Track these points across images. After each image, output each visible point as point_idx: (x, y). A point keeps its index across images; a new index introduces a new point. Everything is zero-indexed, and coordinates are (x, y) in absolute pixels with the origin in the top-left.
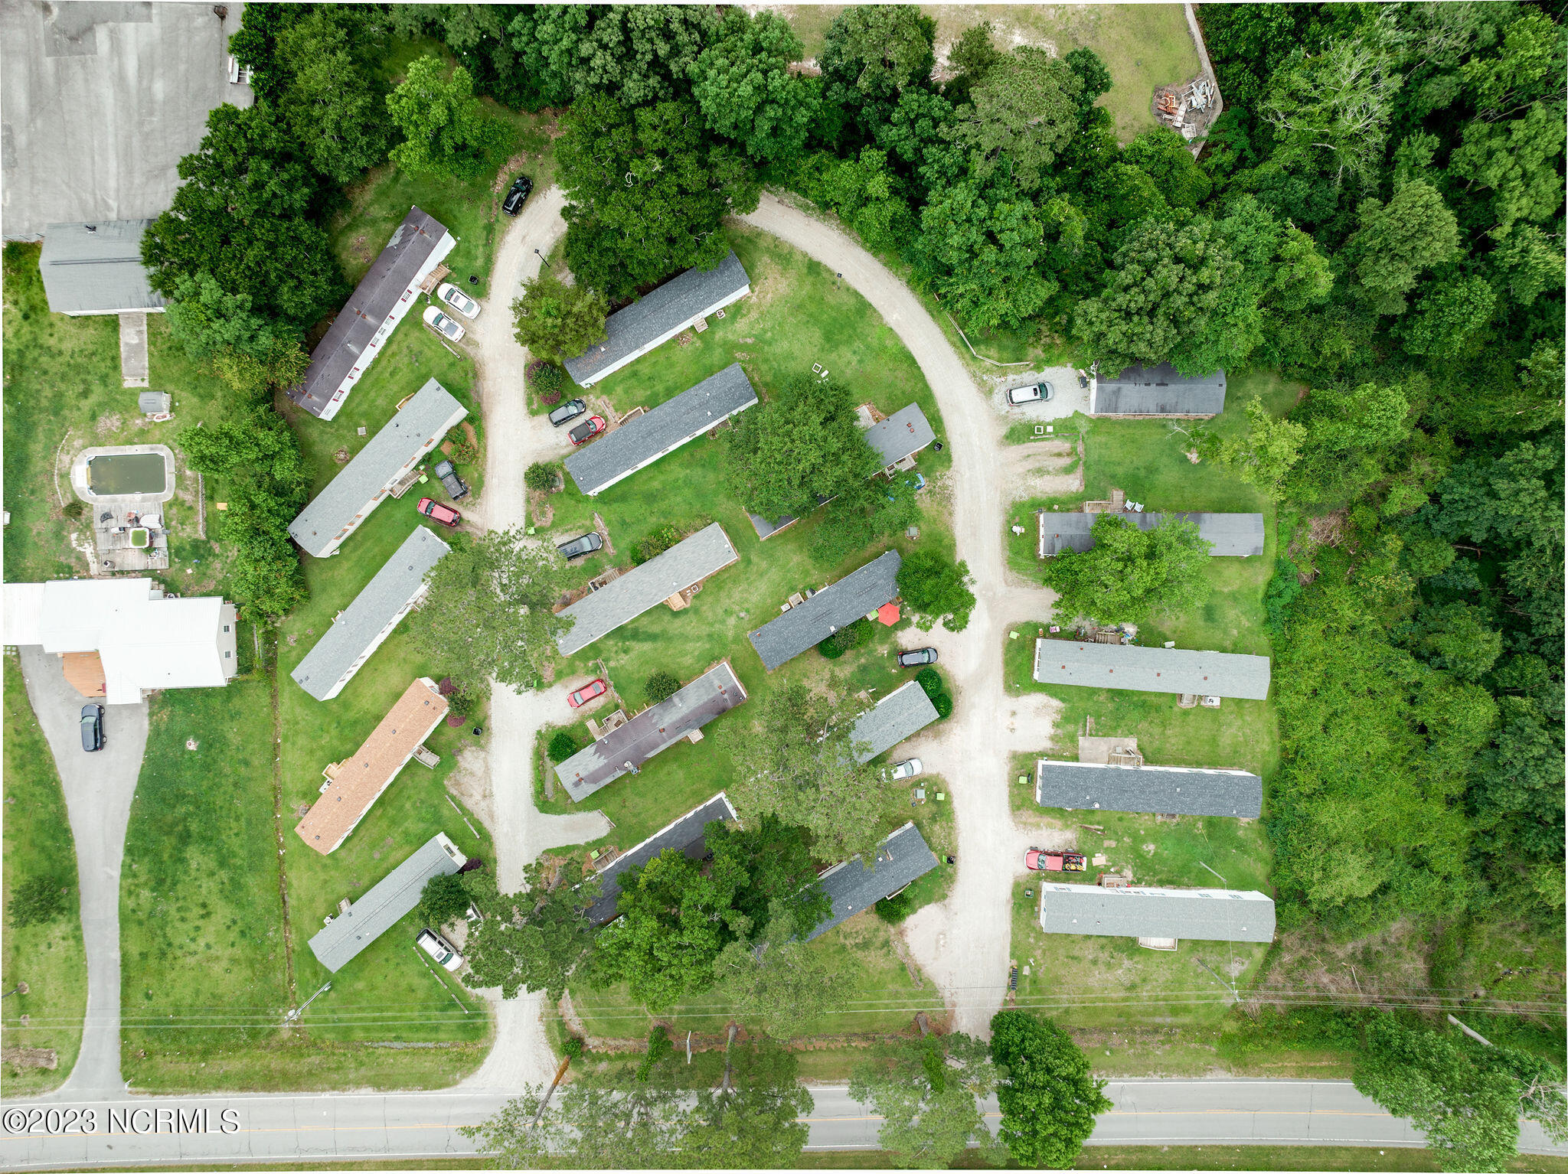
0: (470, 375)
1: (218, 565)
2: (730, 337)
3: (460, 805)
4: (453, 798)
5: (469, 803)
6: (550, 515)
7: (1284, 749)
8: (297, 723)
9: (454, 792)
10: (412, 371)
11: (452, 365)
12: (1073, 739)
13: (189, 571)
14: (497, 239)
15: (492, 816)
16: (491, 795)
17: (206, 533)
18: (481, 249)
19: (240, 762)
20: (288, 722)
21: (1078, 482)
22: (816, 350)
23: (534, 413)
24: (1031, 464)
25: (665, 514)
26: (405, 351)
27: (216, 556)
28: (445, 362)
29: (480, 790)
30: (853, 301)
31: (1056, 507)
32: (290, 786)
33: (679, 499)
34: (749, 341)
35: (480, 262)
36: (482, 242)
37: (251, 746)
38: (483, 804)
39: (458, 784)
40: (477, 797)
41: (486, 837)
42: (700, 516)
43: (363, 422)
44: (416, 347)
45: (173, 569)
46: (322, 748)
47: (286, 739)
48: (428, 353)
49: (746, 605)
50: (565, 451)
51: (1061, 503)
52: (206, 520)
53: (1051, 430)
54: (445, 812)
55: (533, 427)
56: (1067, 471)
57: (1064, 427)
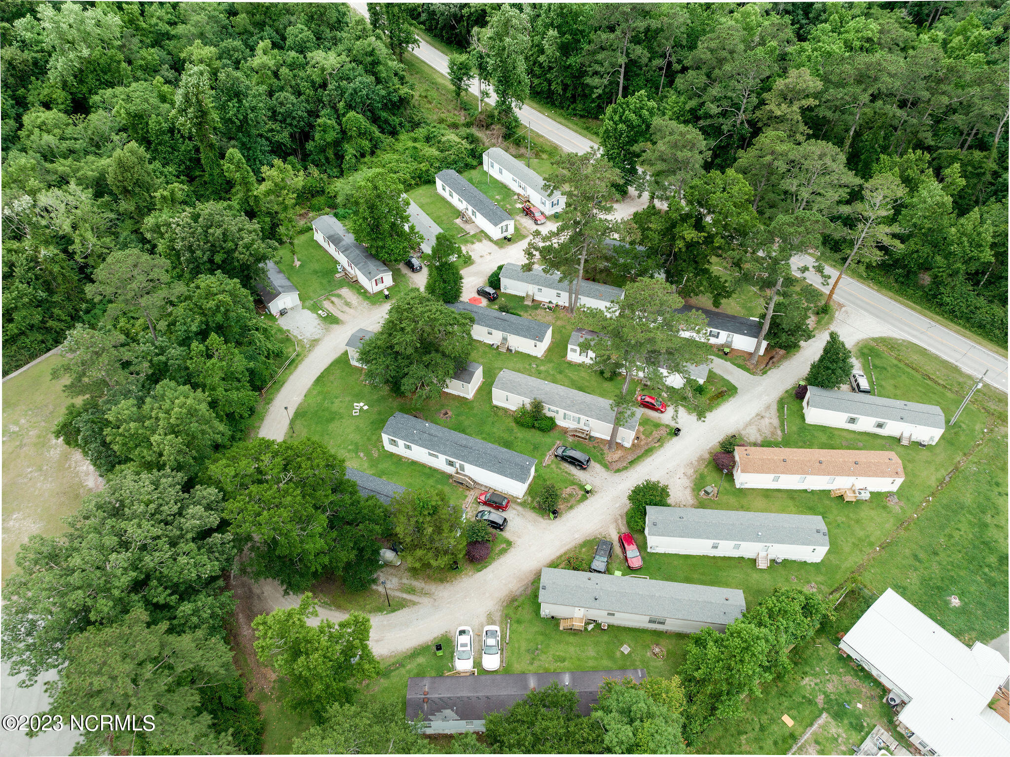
0: (516, 604)
1: (830, 688)
2: (366, 465)
3: (782, 424)
4: (783, 431)
5: (776, 422)
6: (568, 490)
7: (417, 184)
8: (854, 544)
9: (779, 432)
10: (548, 646)
11: (519, 622)
12: (474, 236)
13: (860, 706)
14: (393, 660)
15: (768, 408)
16: (757, 415)
17: (819, 716)
18: (409, 667)
19: (920, 561)
20: (861, 551)
21: (343, 290)
22: (344, 421)
23: (509, 544)
24: (346, 309)
25: (510, 431)
26: (537, 663)
27: (827, 696)
28: (521, 628)
29: (762, 421)
30: (298, 422)
32: (892, 520)
33: (495, 430)
34: (362, 455)
35: (421, 660)
36: (403, 671)
37: (904, 562)
38: (767, 415)
39: (773, 434)
40: (766, 421)
41: (781, 403)
42: (496, 414)
43: (618, 654)
44: (527, 658)
45: (874, 721)
46: (848, 517)
47: (871, 544)
48: (524, 646)
49: (528, 367)
50: (519, 508)
52: (811, 725)
53: (320, 312)
54: (794, 428)
55: (519, 537)
56: (339, 296)
57: (315, 308)
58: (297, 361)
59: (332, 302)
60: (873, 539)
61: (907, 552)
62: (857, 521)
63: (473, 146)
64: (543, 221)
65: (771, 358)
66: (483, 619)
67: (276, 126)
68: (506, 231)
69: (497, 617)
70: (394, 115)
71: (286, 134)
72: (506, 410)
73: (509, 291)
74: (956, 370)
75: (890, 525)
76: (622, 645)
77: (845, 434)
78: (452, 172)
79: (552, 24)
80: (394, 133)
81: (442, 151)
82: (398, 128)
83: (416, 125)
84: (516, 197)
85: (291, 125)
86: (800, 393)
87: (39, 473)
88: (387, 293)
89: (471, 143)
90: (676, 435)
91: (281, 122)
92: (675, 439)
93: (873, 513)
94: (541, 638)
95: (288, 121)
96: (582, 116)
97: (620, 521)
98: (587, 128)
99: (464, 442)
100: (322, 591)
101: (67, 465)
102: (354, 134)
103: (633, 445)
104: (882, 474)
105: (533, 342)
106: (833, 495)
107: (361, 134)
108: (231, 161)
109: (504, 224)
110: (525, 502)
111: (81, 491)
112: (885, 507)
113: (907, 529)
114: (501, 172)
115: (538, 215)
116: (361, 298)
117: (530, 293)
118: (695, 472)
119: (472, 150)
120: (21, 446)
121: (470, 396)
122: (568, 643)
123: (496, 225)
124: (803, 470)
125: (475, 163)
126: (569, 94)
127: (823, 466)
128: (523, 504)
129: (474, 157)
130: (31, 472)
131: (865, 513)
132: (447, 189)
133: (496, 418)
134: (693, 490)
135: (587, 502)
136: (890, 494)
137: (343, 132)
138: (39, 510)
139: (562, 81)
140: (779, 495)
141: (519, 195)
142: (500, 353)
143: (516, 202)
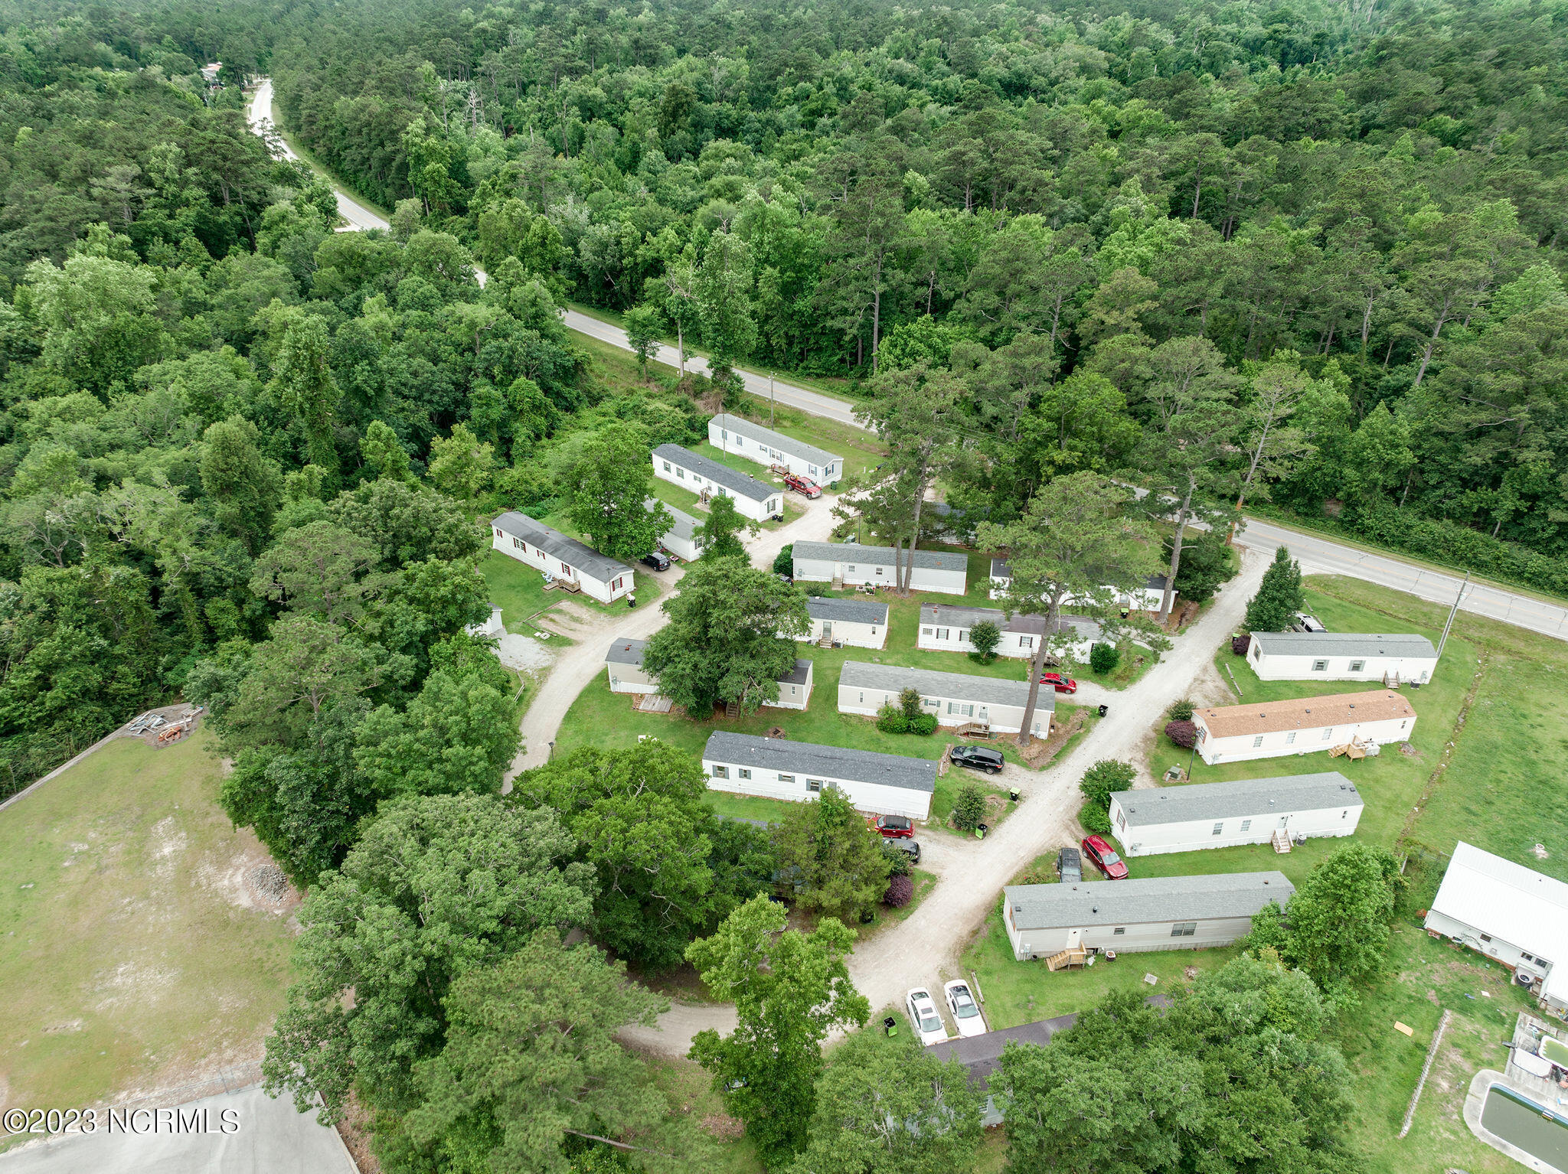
0: (973, 951)
1: (1437, 980)
3: (1231, 685)
4: (1235, 693)
5: (1222, 684)
9: (1232, 695)
10: (1042, 994)
11: (988, 973)
13: (1485, 994)
15: (1205, 670)
16: (1195, 680)
17: (1441, 1015)
19: (1477, 815)
23: (933, 879)
24: (576, 626)
25: (877, 740)
27: (1438, 991)
28: (994, 980)
29: (1204, 685)
31: (592, 602)
32: (1418, 774)
38: (1207, 678)
39: (1223, 694)
40: (1210, 684)
41: (1218, 661)
42: (848, 724)
45: (1512, 1009)
48: (1009, 1002)
50: (930, 832)
51: (586, 601)
52: (1436, 1028)
53: (537, 634)
54: (1249, 688)
55: (943, 868)
56: (560, 612)
57: (528, 630)
58: (526, 698)
59: (552, 620)
60: (1405, 798)
61: (1455, 807)
62: (1377, 781)
63: (689, 416)
64: (818, 493)
65: (1182, 616)
66: (935, 978)
67: (410, 404)
68: (774, 509)
69: (954, 970)
70: (568, 385)
71: (424, 413)
72: (860, 718)
73: (806, 578)
74: (1414, 599)
75: (1419, 780)
76: (1143, 974)
77: (1315, 685)
78: (673, 446)
79: (767, 260)
80: (570, 409)
81: (649, 424)
82: (576, 403)
83: (595, 400)
84: (769, 471)
85: (430, 402)
86: (1239, 648)
87: (146, 902)
88: (632, 598)
89: (686, 411)
90: (1102, 715)
91: (415, 399)
92: (1102, 721)
93: (1391, 769)
94: (1027, 987)
95: (427, 396)
96: (819, 376)
97: (1073, 827)
98: (831, 388)
99: (829, 754)
100: (680, 985)
101: (193, 884)
102: (526, 407)
103: (1050, 735)
104: (1387, 715)
105: (869, 627)
106: (1333, 755)
107: (536, 408)
108: (377, 436)
109: (770, 499)
110: (932, 823)
111: (231, 914)
112: (1402, 761)
113: (1441, 781)
114: (740, 442)
115: (809, 486)
116: (593, 611)
117: (838, 575)
118: (1146, 754)
119: (689, 420)
120: (100, 870)
121: (802, 706)
122: (1068, 986)
123: (760, 500)
124: (1290, 723)
125: (696, 436)
126: (796, 349)
127: (1313, 716)
128: (931, 827)
129: (693, 429)
130: (130, 903)
131: (1382, 770)
132: (673, 466)
133: (850, 729)
134: (1153, 776)
135: (1019, 812)
136: (1401, 744)
137: (511, 407)
138: (163, 954)
139: (786, 334)
140: (1266, 764)
141: (773, 469)
142: (823, 651)
143: (770, 475)
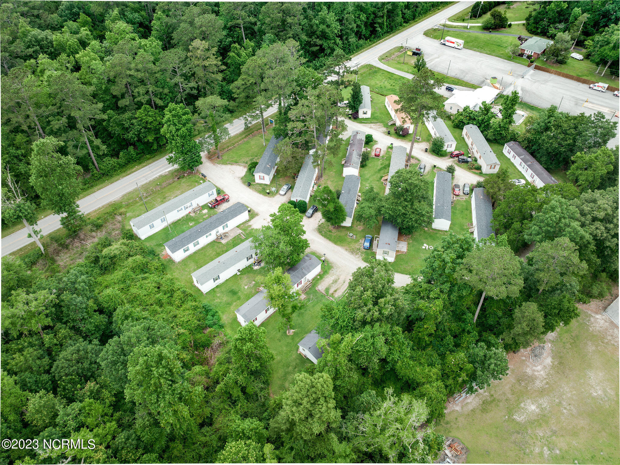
4: (377, 123)
5: (373, 124)
15: (365, 126)
21: (320, 289)
24: (341, 281)
29: (374, 127)
31: (318, 277)
38: (369, 126)
39: (379, 125)
41: (361, 123)
51: (318, 280)
59: (335, 291)
84: (193, 214)
87: (563, 402)
101: (547, 386)
130: (565, 408)
138: (582, 381)
143: (198, 214)
